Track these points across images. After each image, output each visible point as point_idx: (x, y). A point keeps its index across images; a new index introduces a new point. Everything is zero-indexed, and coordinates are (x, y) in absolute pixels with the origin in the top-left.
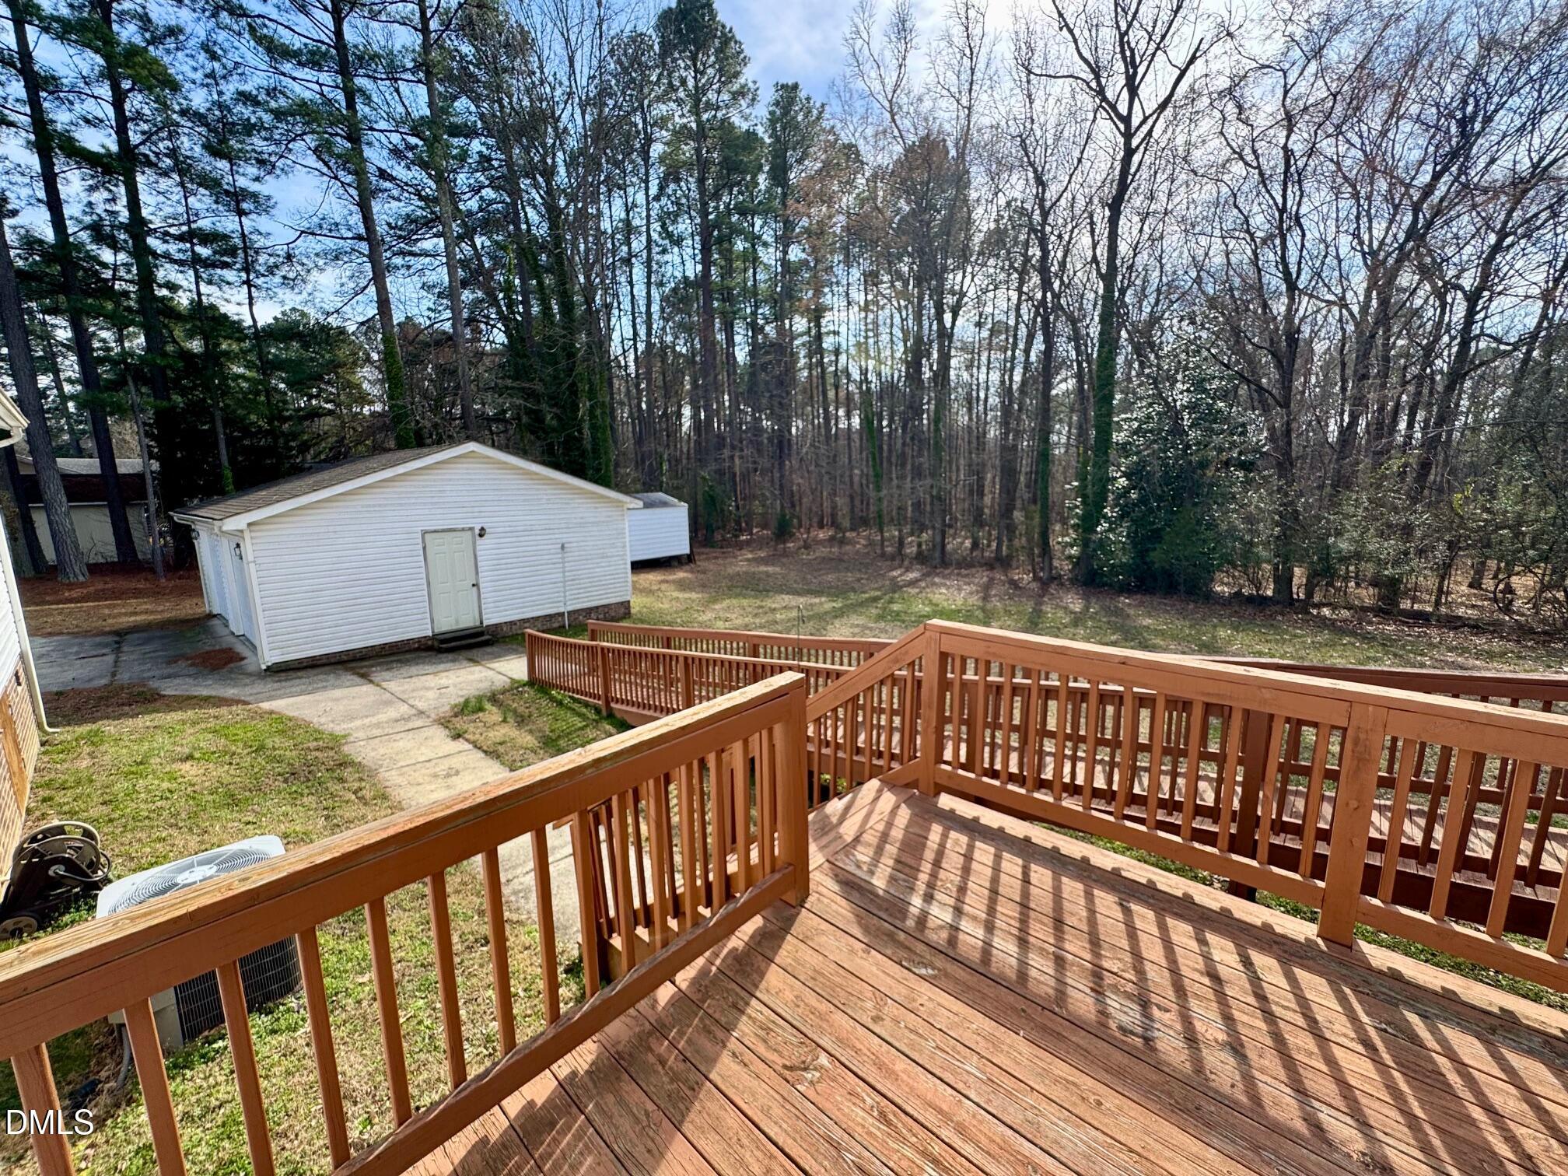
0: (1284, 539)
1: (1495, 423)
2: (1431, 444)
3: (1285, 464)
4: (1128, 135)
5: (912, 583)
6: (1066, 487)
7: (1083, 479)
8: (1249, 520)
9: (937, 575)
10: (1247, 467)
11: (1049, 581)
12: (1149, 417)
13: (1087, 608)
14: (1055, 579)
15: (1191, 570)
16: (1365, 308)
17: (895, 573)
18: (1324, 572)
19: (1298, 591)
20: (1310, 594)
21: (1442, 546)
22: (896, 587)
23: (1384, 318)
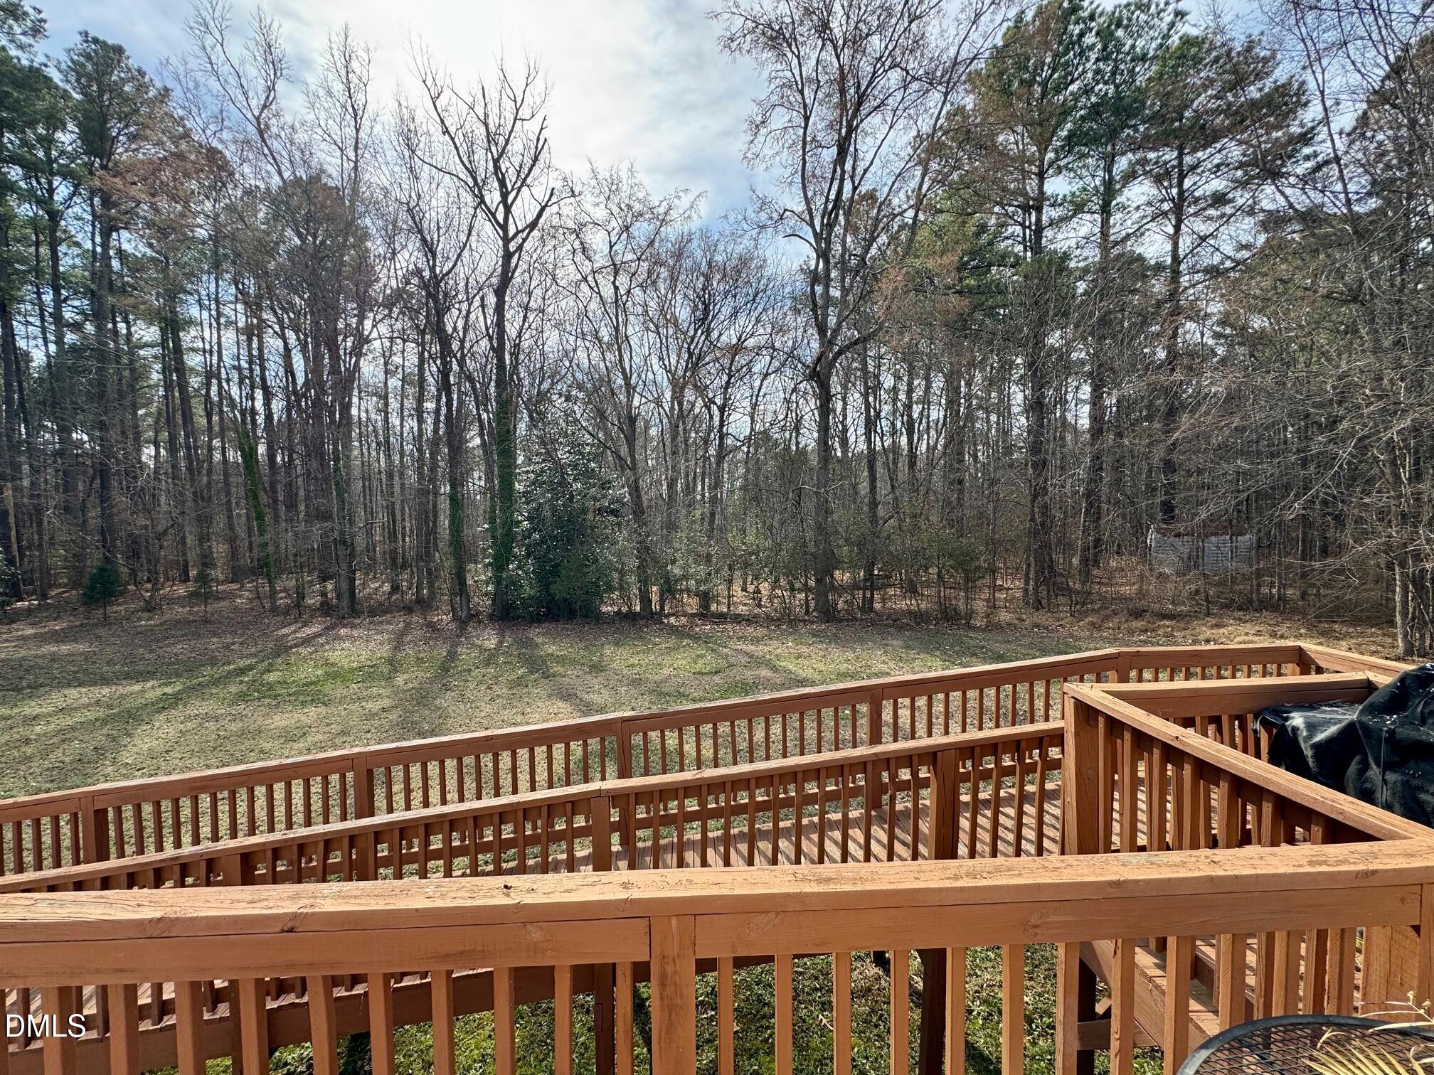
0: (642, 567)
1: (740, 489)
2: (714, 500)
3: (638, 510)
4: (506, 240)
5: (306, 641)
6: (479, 529)
7: (492, 521)
8: (619, 555)
9: (345, 626)
10: (614, 513)
11: (467, 619)
12: (542, 471)
13: (501, 642)
14: (473, 616)
15: (584, 597)
16: (672, 408)
17: (286, 631)
18: (669, 589)
19: (655, 606)
20: (662, 609)
21: (726, 568)
22: (282, 649)
23: (682, 416)
